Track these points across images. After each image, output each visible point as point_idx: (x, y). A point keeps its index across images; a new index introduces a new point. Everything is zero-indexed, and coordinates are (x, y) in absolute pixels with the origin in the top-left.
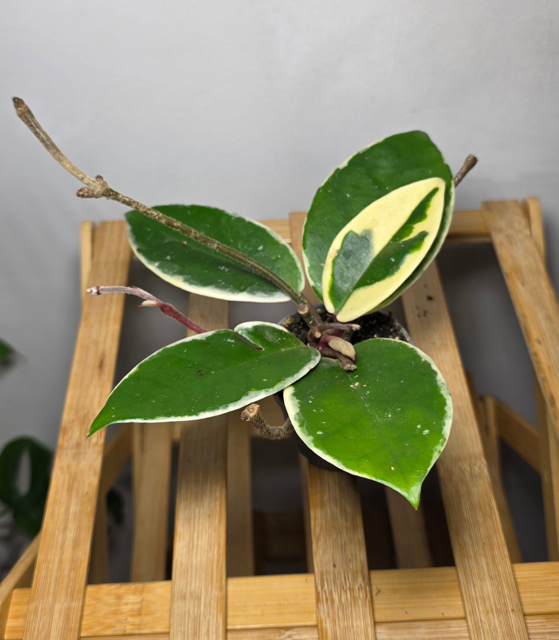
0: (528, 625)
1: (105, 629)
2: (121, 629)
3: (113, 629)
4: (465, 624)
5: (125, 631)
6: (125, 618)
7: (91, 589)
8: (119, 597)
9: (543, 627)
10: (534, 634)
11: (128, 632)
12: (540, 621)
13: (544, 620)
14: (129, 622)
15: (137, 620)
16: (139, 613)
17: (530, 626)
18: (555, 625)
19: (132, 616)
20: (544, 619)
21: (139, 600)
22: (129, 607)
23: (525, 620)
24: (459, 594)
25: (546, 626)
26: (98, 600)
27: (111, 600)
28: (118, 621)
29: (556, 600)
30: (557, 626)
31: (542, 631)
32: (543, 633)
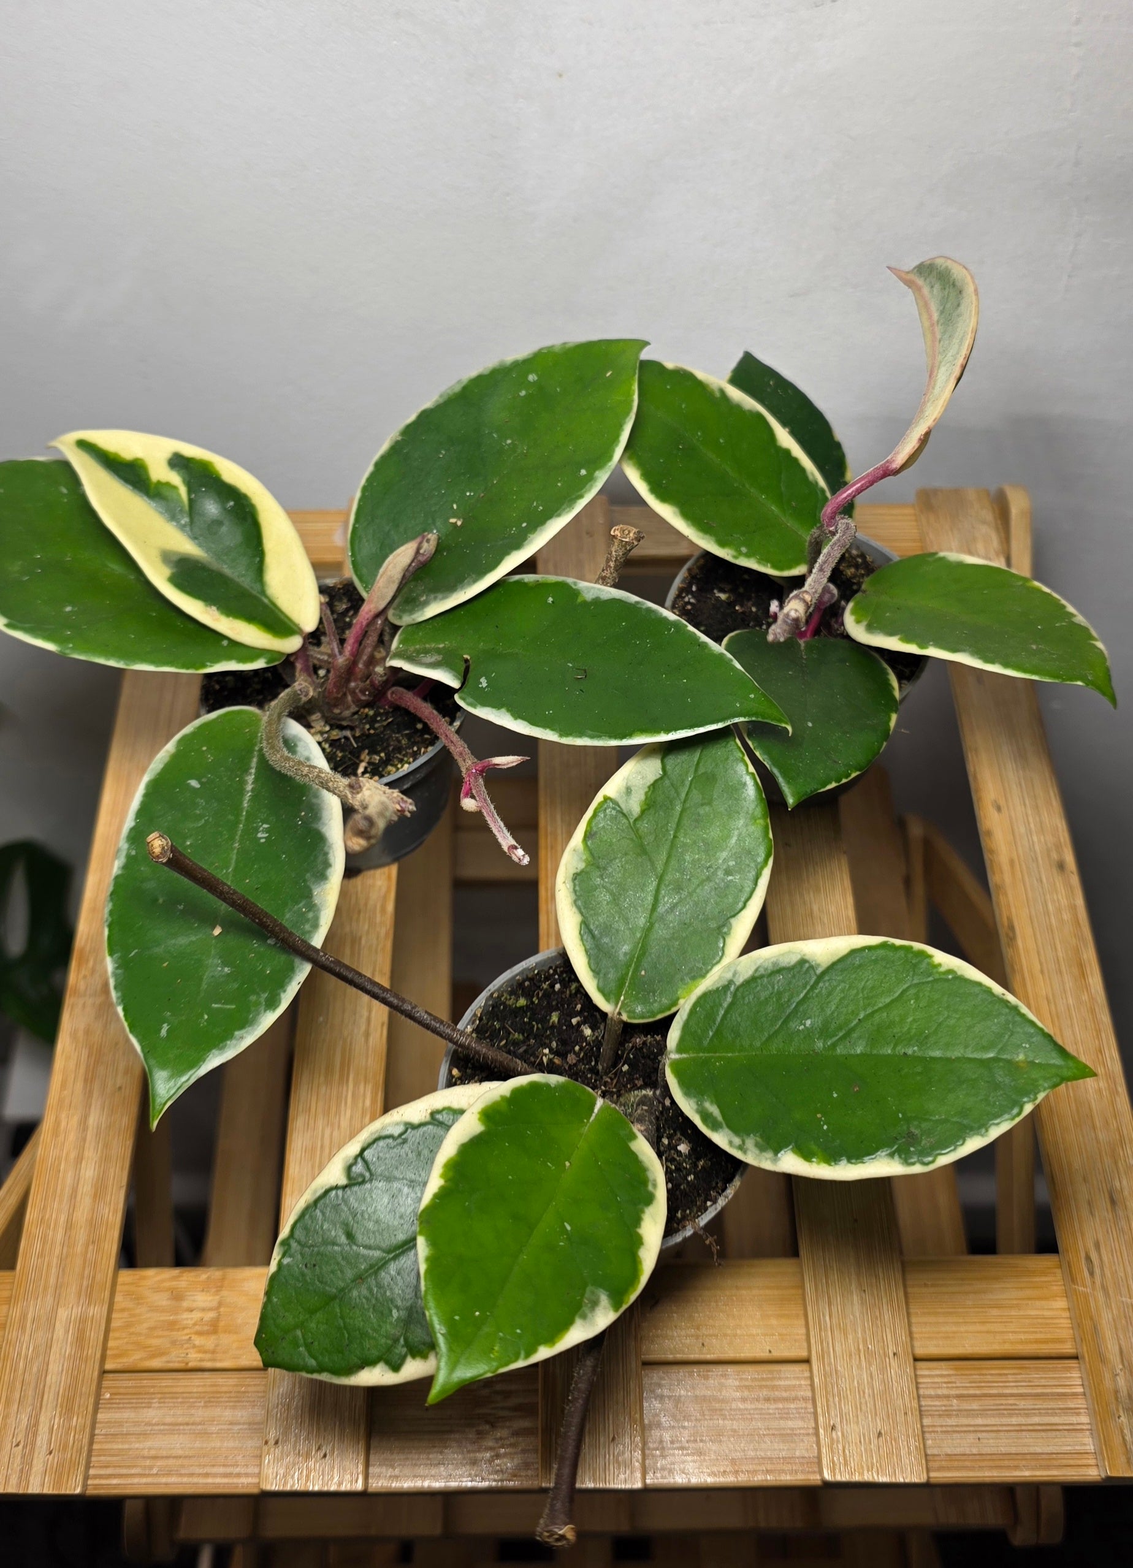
0: (920, 1380)
1: (153, 1356)
2: (180, 1359)
3: (164, 1359)
4: (807, 1374)
5: (187, 1364)
6: (187, 1337)
7: (127, 1276)
8: (177, 1296)
9: (950, 1385)
10: (930, 1397)
11: (191, 1365)
12: (945, 1373)
13: (951, 1372)
14: (194, 1346)
15: (209, 1342)
16: (214, 1328)
17: (924, 1383)
18: (971, 1382)
19: (199, 1333)
20: (951, 1369)
21: (214, 1304)
22: (196, 1315)
23: (915, 1369)
24: (802, 1312)
25: (955, 1383)
26: (138, 1299)
27: (162, 1300)
28: (174, 1343)
29: (978, 1332)
30: (973, 1385)
31: (945, 1392)
32: (948, 1397)
